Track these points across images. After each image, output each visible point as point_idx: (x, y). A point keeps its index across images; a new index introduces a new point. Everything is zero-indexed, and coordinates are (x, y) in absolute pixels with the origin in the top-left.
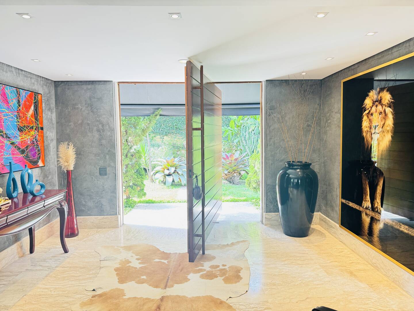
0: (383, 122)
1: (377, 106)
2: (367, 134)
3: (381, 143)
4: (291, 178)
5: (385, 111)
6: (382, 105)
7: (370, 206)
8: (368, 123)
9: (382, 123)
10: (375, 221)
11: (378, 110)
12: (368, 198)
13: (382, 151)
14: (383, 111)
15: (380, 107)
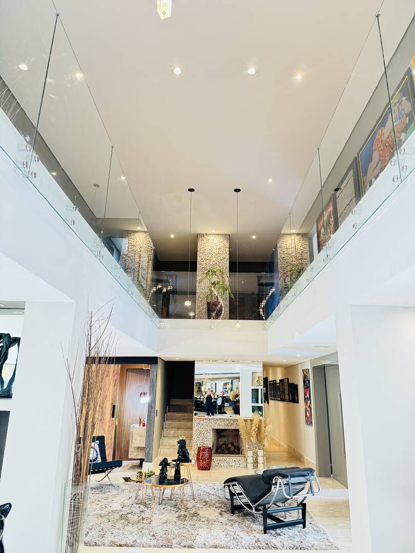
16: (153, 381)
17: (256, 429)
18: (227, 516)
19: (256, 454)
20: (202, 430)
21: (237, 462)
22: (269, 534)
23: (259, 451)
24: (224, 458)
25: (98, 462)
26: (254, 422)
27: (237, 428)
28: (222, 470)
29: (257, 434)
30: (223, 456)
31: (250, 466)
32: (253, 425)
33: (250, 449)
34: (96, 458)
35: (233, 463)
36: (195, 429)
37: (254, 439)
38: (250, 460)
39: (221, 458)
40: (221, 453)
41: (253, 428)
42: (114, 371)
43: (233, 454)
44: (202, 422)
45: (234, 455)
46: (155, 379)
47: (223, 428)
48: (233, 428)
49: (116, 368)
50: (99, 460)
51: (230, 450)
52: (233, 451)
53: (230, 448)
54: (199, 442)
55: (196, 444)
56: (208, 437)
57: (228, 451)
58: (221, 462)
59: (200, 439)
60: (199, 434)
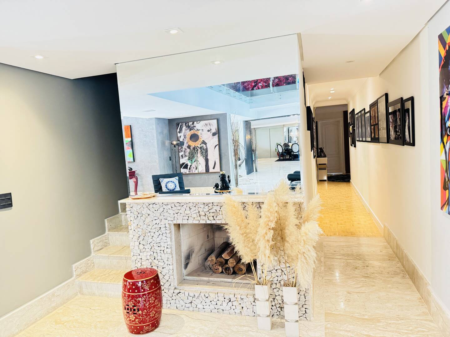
20: (149, 229)
21: (237, 303)
35: (225, 304)
36: (132, 226)
43: (234, 273)
51: (227, 266)
52: (233, 268)
53: (227, 261)
54: (145, 254)
55: (139, 260)
56: (162, 244)
57: (222, 267)
58: (197, 300)
59: (145, 247)
60: (142, 238)
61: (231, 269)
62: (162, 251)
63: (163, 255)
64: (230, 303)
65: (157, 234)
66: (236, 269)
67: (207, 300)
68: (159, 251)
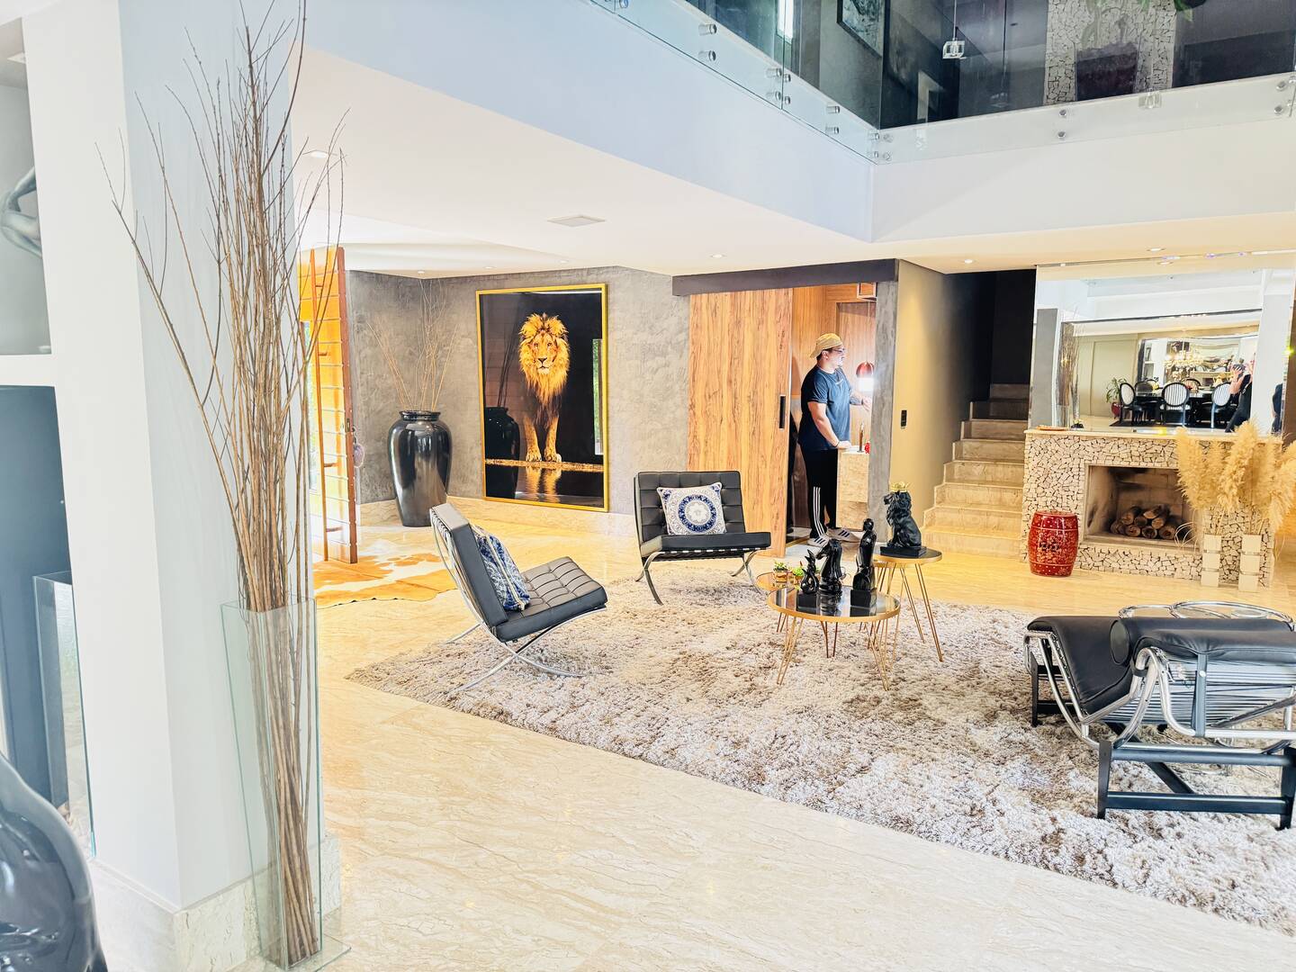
0: (554, 355)
1: (543, 335)
2: (529, 368)
3: (551, 379)
4: (417, 438)
5: (556, 342)
6: (551, 334)
7: (540, 456)
8: (530, 355)
9: (552, 356)
10: (549, 472)
11: (545, 341)
12: (536, 447)
13: (554, 389)
14: (552, 342)
15: (547, 337)
16: (884, 330)
17: (1241, 473)
18: (1010, 728)
19: (1232, 546)
20: (1055, 468)
21: (1168, 563)
22: (1116, 823)
23: (1245, 537)
24: (1127, 548)
25: (716, 532)
26: (1234, 451)
27: (1173, 466)
28: (1109, 580)
29: (1242, 489)
30: (1123, 543)
31: (1211, 578)
32: (1231, 460)
33: (1214, 528)
34: (711, 523)
35: (1151, 564)
36: (1030, 464)
37: (1228, 503)
38: (1212, 561)
39: (1113, 547)
40: (1119, 533)
41: (1229, 469)
42: (777, 308)
43: (1159, 537)
44: (1054, 446)
45: (1161, 543)
46: (891, 325)
47: (1124, 464)
48: (1158, 466)
49: (782, 300)
50: (720, 527)
51: (1150, 527)
52: (1158, 530)
53: (1150, 521)
54: (1044, 499)
55: (1034, 506)
56: (1071, 489)
57: (1141, 529)
58: (1113, 559)
59: (1046, 490)
60: (1042, 479)
61: (1156, 532)
62: (1070, 497)
63: (1070, 502)
64: (1159, 564)
65: (1066, 475)
66: (1161, 533)
67: (1126, 559)
68: (1065, 497)
